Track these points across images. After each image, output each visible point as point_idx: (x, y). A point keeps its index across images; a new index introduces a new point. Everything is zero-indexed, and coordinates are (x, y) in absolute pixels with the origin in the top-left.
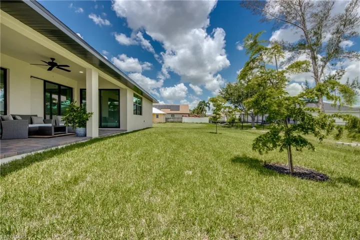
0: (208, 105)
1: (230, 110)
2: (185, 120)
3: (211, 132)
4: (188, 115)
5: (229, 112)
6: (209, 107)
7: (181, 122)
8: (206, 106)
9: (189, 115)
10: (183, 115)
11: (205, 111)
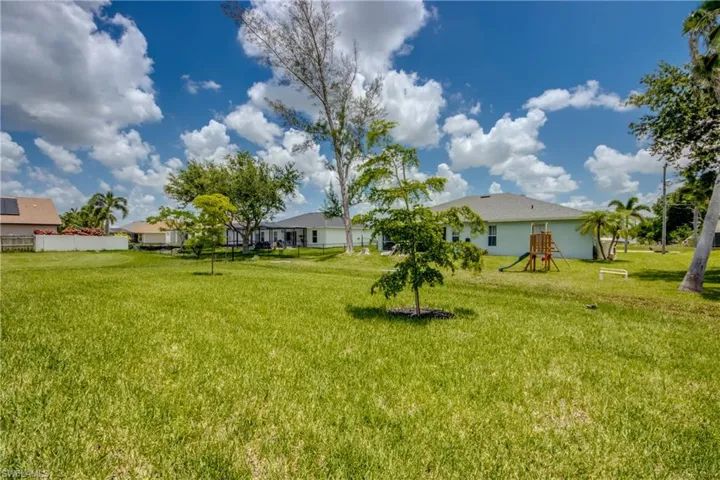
0: (121, 203)
1: (189, 220)
2: (44, 242)
3: (195, 274)
4: (55, 231)
5: (188, 225)
6: (124, 209)
7: (33, 251)
8: (117, 206)
9: (60, 230)
10: (38, 228)
11: (113, 219)
